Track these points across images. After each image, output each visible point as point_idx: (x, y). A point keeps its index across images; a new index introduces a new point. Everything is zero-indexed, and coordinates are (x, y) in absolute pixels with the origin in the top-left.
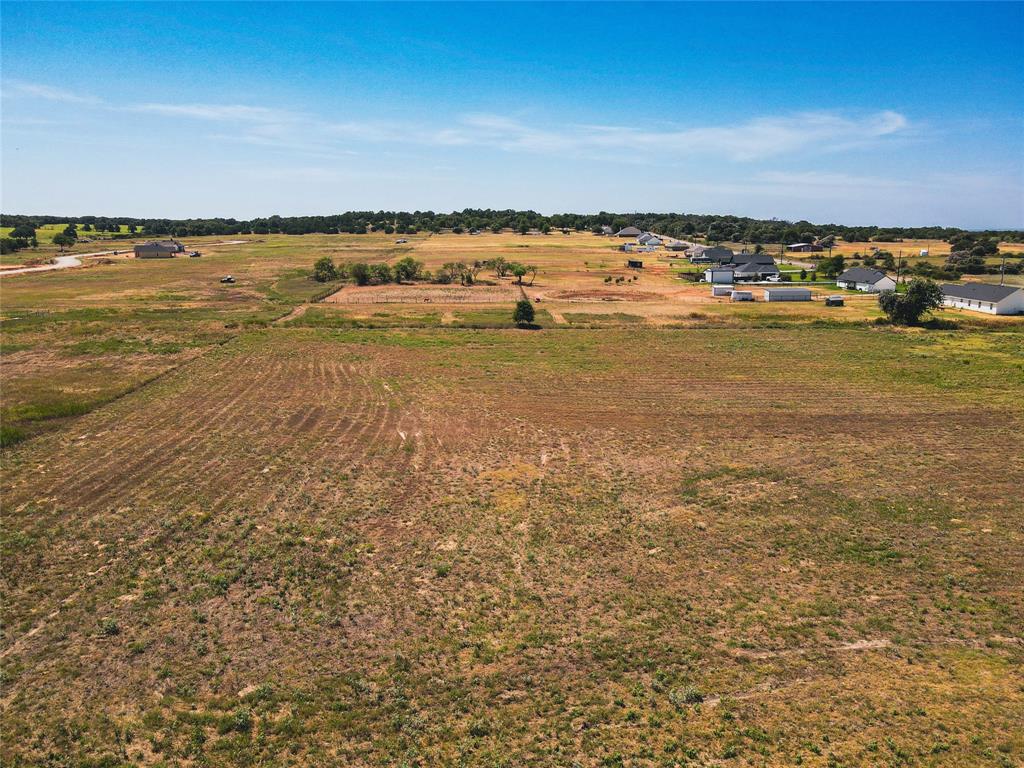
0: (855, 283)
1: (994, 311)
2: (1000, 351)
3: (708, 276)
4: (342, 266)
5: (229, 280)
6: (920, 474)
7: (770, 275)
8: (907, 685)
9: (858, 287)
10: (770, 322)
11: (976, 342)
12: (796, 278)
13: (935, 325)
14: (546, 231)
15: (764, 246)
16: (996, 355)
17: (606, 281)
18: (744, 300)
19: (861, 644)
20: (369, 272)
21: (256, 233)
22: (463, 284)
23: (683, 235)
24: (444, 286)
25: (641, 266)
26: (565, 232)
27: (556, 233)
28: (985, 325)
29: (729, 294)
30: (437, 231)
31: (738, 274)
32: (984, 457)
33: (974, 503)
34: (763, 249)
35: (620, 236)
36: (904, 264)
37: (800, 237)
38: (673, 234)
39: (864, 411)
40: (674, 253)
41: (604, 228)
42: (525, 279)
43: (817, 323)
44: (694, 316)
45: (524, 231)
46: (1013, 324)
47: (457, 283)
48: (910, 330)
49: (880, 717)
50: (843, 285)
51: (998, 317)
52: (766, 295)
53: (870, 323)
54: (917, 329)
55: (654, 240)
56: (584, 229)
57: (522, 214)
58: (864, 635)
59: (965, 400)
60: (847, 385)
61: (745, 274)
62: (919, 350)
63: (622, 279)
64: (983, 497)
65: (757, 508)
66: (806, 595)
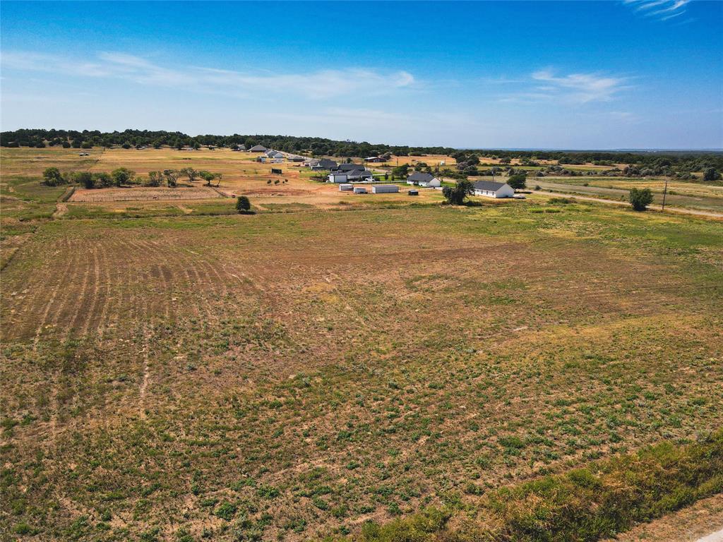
0: (418, 181)
1: (495, 196)
2: (506, 216)
3: (331, 179)
4: (65, 175)
6: (504, 271)
7: (367, 177)
8: (541, 337)
9: (420, 184)
10: (387, 205)
11: (493, 213)
12: (382, 179)
13: (470, 204)
14: (197, 147)
15: (352, 158)
16: (505, 218)
17: (268, 183)
18: (362, 193)
19: (518, 329)
20: (93, 178)
22: (169, 187)
23: (295, 150)
24: (155, 188)
25: (281, 173)
26: (211, 148)
27: (203, 148)
28: (494, 203)
29: (352, 189)
30: (109, 146)
31: (349, 177)
32: (525, 262)
33: (531, 280)
34: (351, 161)
35: (253, 151)
36: (437, 170)
37: (370, 153)
38: (287, 150)
39: (464, 247)
40: (297, 164)
41: (239, 146)
42: (212, 182)
43: (413, 205)
44: (342, 203)
45: (180, 147)
46: (506, 203)
47: (164, 186)
48: (460, 207)
49: (538, 346)
50: (411, 183)
51: (497, 199)
52: (374, 190)
53: (440, 204)
54: (463, 207)
55: (278, 155)
56: (223, 146)
57: (172, 134)
58: (518, 326)
59: (504, 240)
60: (448, 236)
61: (353, 177)
62: (471, 217)
63: (278, 181)
64: (532, 277)
65: (447, 290)
66: (489, 317)
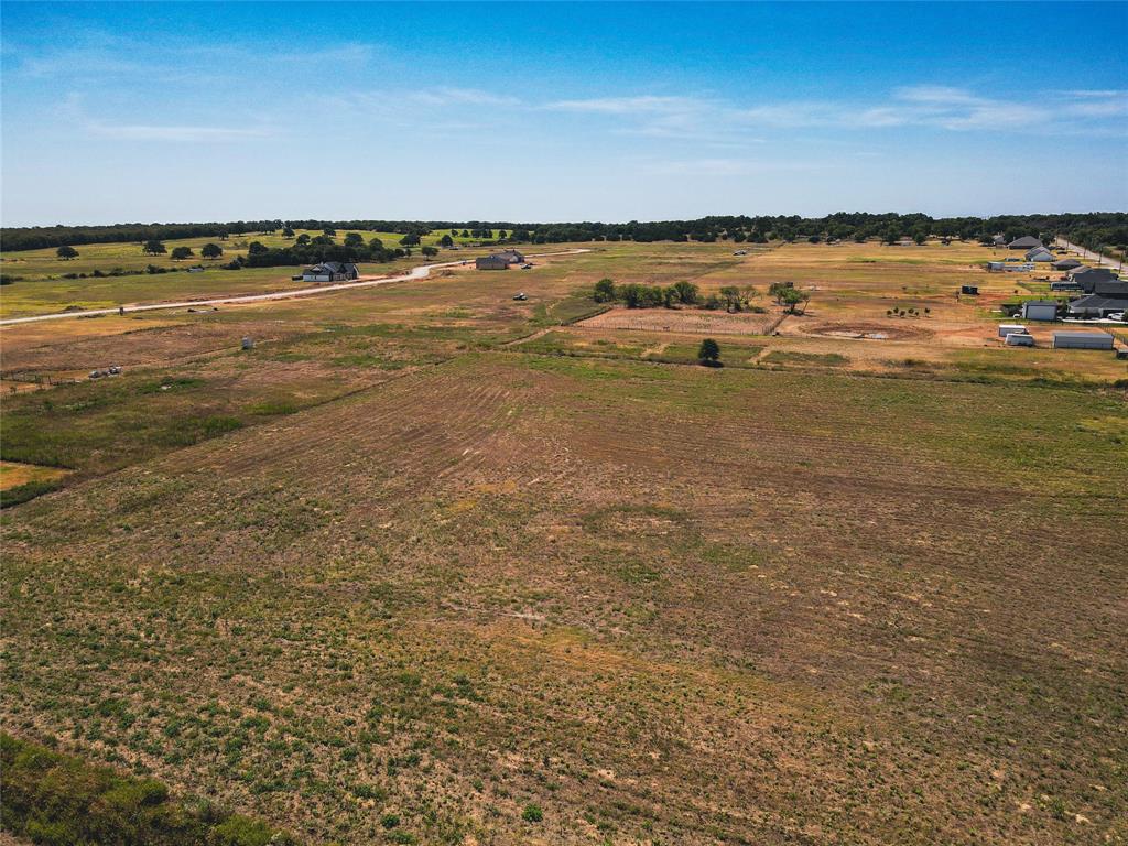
3: (1024, 311)
5: (520, 298)
7: (1114, 312)
14: (920, 241)
17: (890, 313)
18: (1020, 344)
20: (640, 296)
21: (608, 240)
24: (708, 312)
26: (945, 241)
27: (932, 242)
30: (790, 240)
31: (1072, 309)
35: (1012, 248)
41: (996, 237)
42: (798, 307)
45: (892, 240)
47: (723, 309)
52: (1052, 340)
56: (973, 238)
63: (911, 311)
